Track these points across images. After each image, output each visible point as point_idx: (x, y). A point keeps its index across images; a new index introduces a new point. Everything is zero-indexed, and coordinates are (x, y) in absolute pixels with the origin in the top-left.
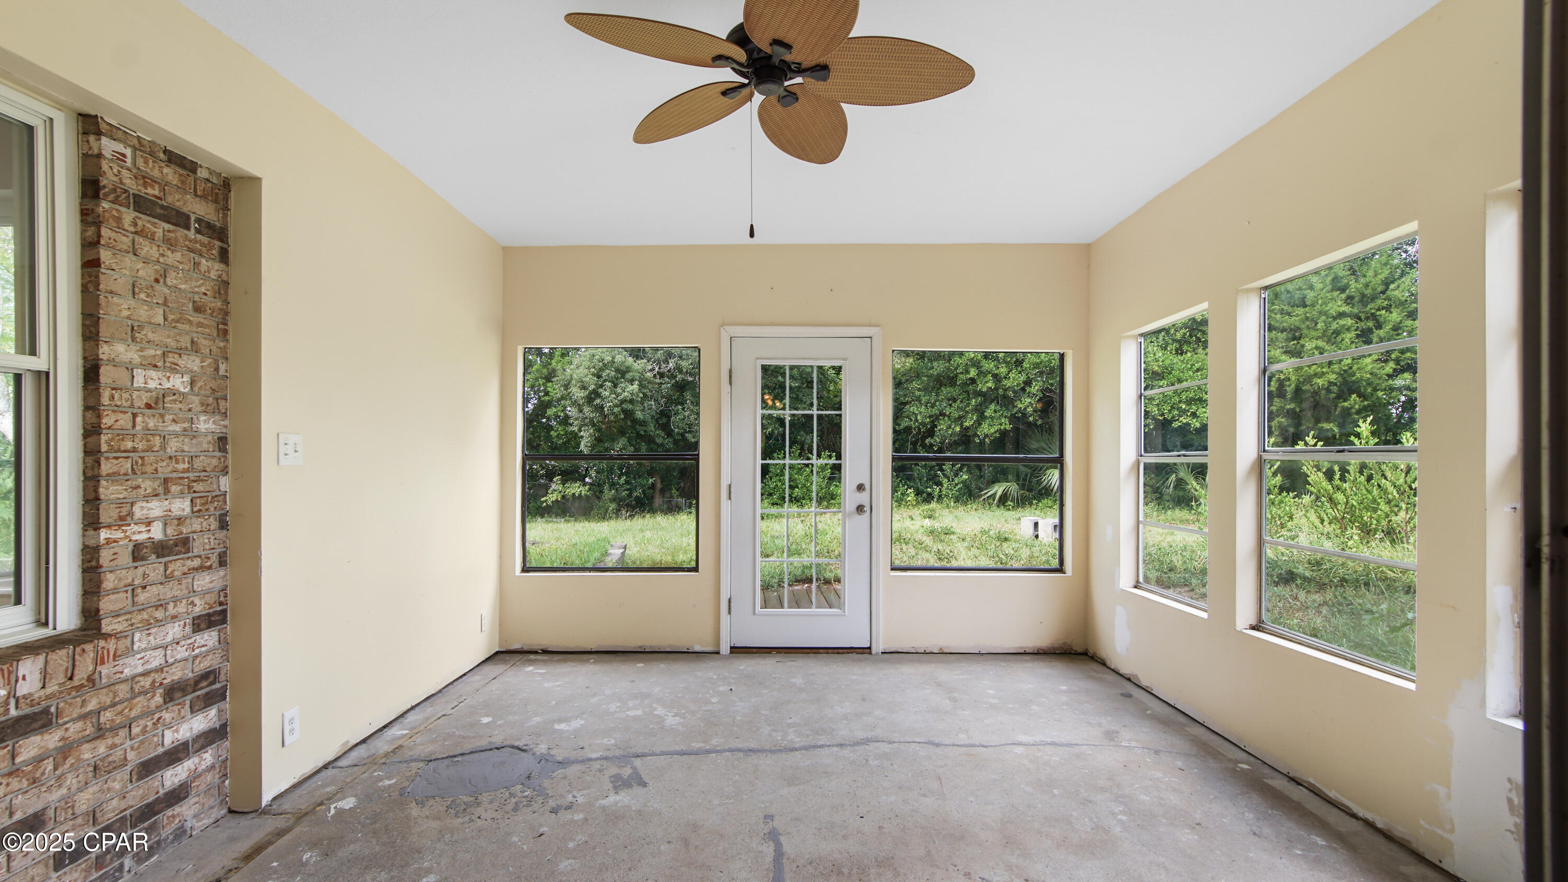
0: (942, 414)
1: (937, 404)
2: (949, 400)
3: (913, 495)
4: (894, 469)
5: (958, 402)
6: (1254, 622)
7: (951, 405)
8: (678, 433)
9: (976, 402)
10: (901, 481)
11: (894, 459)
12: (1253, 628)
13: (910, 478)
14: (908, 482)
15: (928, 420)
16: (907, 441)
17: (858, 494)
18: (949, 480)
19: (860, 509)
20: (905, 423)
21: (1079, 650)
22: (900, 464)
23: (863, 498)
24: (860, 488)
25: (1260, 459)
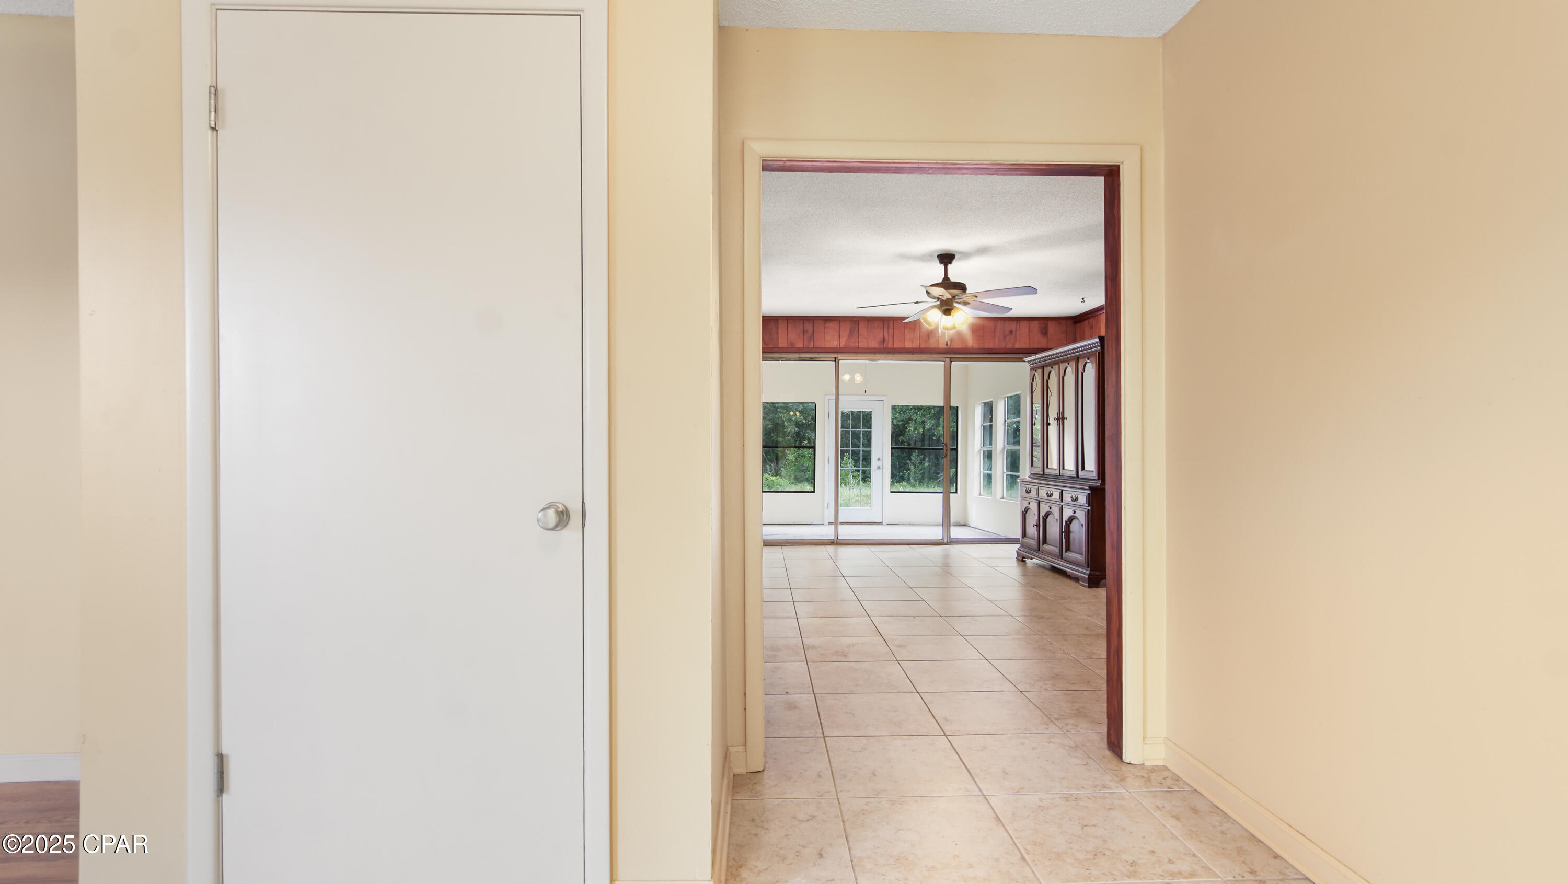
0: (910, 419)
1: (908, 411)
6: (1001, 497)
9: (934, 411)
11: (892, 449)
12: (1002, 498)
15: (901, 423)
17: (878, 462)
18: (915, 467)
19: (879, 468)
21: (963, 524)
23: (880, 463)
24: (879, 459)
25: (1004, 448)
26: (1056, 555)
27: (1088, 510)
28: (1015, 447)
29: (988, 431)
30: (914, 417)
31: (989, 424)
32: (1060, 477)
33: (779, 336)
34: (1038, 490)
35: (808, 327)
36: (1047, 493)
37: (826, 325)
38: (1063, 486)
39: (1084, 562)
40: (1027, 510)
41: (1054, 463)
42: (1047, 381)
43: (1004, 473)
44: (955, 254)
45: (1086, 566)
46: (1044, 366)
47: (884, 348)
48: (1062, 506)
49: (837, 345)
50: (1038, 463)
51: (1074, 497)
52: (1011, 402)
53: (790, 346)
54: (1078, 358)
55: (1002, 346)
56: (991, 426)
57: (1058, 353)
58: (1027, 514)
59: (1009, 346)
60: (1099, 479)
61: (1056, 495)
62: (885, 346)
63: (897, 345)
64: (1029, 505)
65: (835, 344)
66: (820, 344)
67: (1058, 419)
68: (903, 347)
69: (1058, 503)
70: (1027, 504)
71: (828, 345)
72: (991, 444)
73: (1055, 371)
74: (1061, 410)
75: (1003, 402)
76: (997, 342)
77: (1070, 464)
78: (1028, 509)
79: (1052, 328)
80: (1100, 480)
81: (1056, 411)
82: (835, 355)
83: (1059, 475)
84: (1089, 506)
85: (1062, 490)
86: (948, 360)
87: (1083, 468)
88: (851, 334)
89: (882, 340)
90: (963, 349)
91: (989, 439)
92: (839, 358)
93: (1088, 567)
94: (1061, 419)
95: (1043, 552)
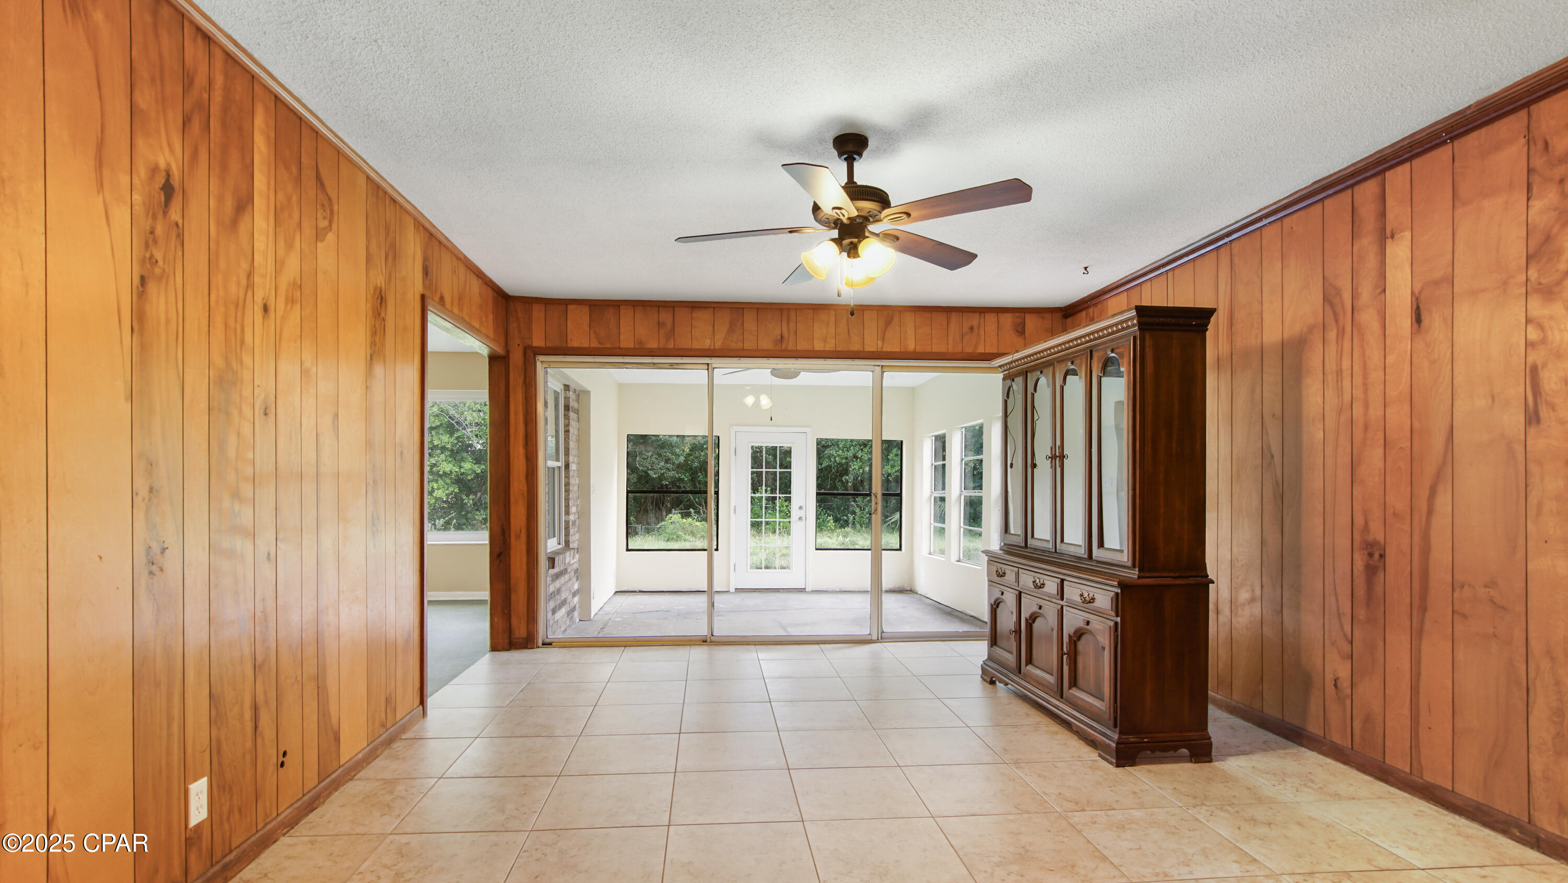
0: (855, 457)
1: (852, 448)
2: (860, 445)
3: (832, 521)
4: (818, 501)
5: (867, 447)
7: (862, 450)
8: (642, 470)
10: (822, 510)
11: (818, 494)
12: (958, 561)
13: (830, 508)
14: (828, 512)
15: (844, 461)
16: (828, 478)
17: (799, 511)
18: (861, 510)
19: (800, 518)
20: (825, 464)
21: (908, 589)
22: (821, 497)
23: (802, 514)
24: (801, 508)
25: (961, 495)
26: (1051, 690)
27: (1116, 623)
28: (975, 493)
29: (941, 472)
30: (859, 454)
31: (941, 463)
32: (1056, 555)
33: (622, 330)
34: (1018, 574)
35: (666, 316)
36: (1034, 582)
37: (694, 315)
38: (1064, 574)
39: (1107, 716)
40: (999, 603)
41: (1043, 531)
42: (1033, 395)
43: (960, 527)
44: (868, 134)
45: (1111, 723)
46: (1027, 372)
47: (782, 351)
48: (1062, 607)
49: (710, 346)
50: (1016, 527)
51: (1086, 595)
52: (970, 435)
53: (637, 346)
54: (1091, 352)
55: (959, 349)
56: (944, 465)
57: (1053, 347)
58: (998, 610)
59: (969, 350)
60: (1134, 566)
61: (1051, 586)
62: (783, 347)
63: (802, 346)
64: (1003, 597)
65: (707, 344)
66: (685, 343)
67: (1053, 458)
68: (812, 349)
69: (1054, 600)
70: (998, 595)
71: (697, 345)
72: (944, 489)
73: (1046, 378)
74: (1058, 443)
75: (959, 433)
76: (951, 342)
77: (1075, 535)
78: (1001, 602)
79: (1031, 323)
80: (1137, 569)
81: (1049, 444)
82: (707, 360)
83: (1053, 550)
84: (1117, 616)
85: (1062, 581)
86: (878, 369)
87: (1101, 544)
88: (731, 330)
89: (779, 338)
90: (900, 352)
91: (941, 483)
92: (714, 366)
93: (1115, 726)
94: (1058, 457)
95: (1026, 678)
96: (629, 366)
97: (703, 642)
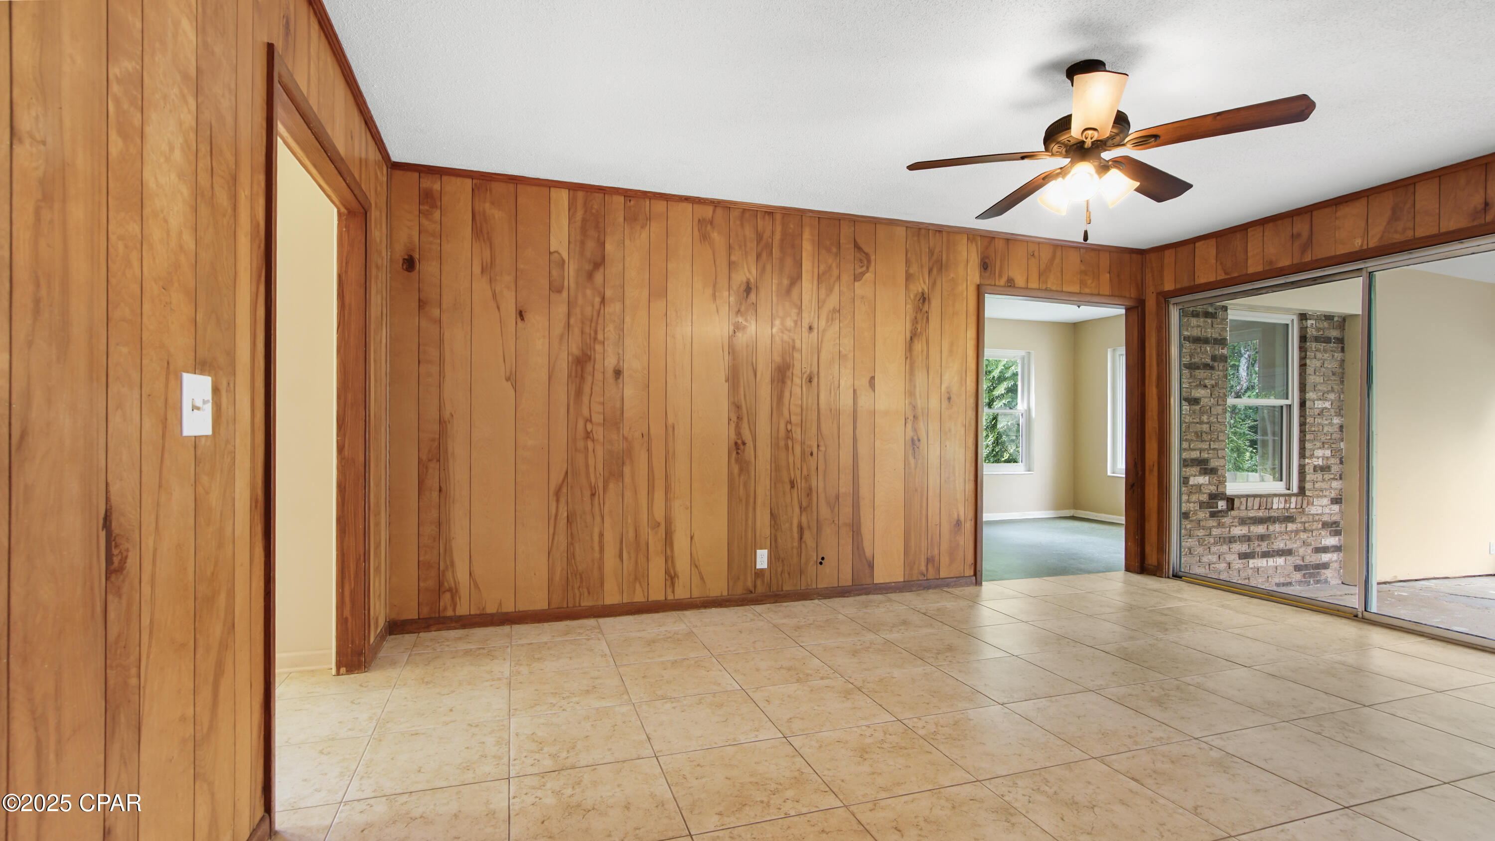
33: (1250, 254)
35: (1301, 225)
37: (1339, 212)
49: (1362, 245)
53: (1267, 268)
65: (1357, 244)
66: (1325, 251)
82: (1366, 263)
88: (1395, 217)
92: (1375, 267)
96: (1264, 291)
97: (1355, 616)
